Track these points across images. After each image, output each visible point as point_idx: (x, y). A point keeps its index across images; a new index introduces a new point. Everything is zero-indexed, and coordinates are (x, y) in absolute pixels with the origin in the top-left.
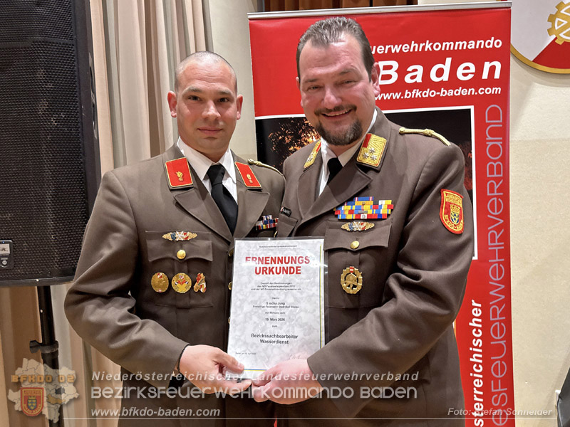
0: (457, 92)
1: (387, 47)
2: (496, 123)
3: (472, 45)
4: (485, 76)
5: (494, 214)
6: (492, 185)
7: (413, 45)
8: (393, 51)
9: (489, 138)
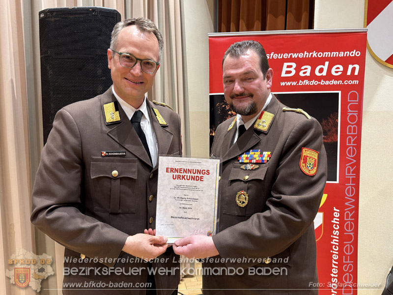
0: (331, 83)
1: (290, 54)
2: (355, 102)
3: (342, 54)
4: (349, 73)
5: (350, 157)
6: (350, 139)
7: (305, 54)
8: (293, 57)
9: (350, 111)
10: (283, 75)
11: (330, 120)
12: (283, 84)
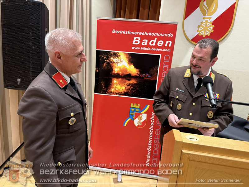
0: (157, 50)
1: (138, 33)
2: (168, 61)
3: (164, 35)
4: (166, 45)
7: (145, 33)
8: (139, 34)
9: (164, 65)
10: (134, 43)
11: (154, 69)
12: (133, 48)
